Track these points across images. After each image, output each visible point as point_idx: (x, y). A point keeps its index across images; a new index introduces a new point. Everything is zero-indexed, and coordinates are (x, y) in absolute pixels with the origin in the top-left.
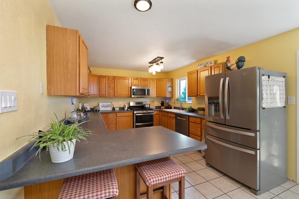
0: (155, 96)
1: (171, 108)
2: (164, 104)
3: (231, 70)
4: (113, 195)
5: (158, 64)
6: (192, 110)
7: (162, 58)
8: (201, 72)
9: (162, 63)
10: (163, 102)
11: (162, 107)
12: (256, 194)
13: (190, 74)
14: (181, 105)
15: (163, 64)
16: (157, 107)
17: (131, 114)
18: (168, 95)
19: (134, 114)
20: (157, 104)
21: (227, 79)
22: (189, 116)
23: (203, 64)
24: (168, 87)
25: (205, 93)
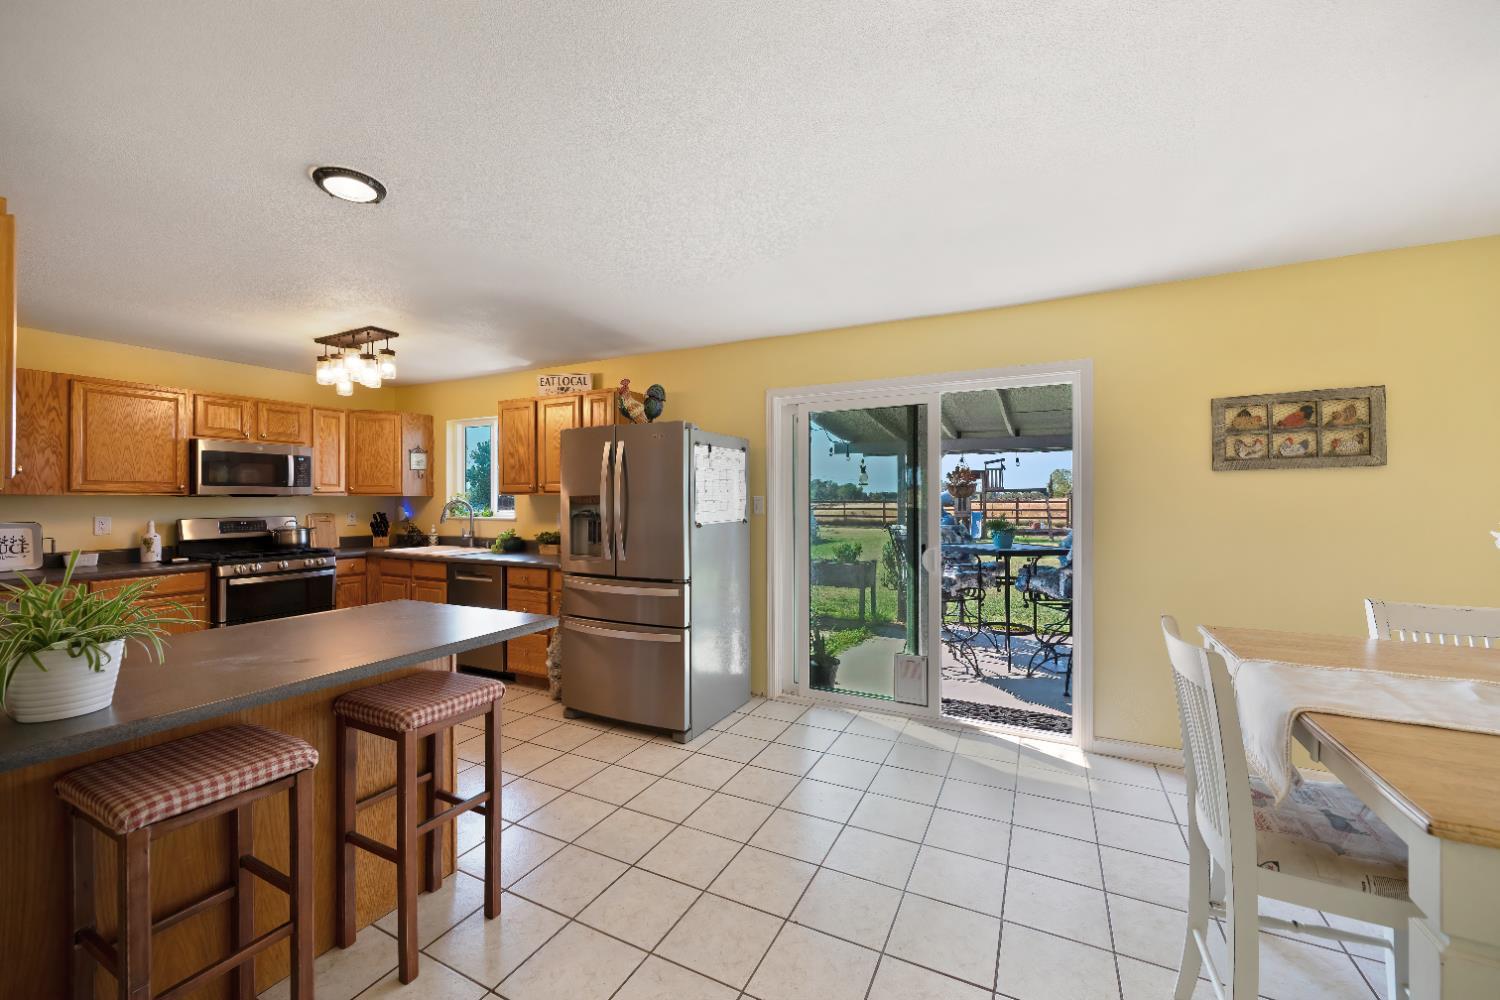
0: (342, 488)
1: (424, 541)
2: (387, 526)
3: (631, 419)
4: (303, 764)
5: (368, 356)
6: (515, 545)
7: (388, 334)
8: (548, 409)
9: (392, 353)
10: (382, 516)
11: (377, 541)
12: (682, 743)
13: (507, 408)
14: (472, 527)
15: (393, 358)
16: (348, 543)
17: (199, 580)
18: (411, 488)
19: (214, 579)
20: (349, 524)
21: (621, 445)
22: (505, 566)
23: (556, 380)
24: (410, 452)
25: (559, 482)
